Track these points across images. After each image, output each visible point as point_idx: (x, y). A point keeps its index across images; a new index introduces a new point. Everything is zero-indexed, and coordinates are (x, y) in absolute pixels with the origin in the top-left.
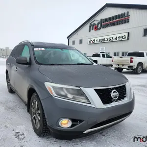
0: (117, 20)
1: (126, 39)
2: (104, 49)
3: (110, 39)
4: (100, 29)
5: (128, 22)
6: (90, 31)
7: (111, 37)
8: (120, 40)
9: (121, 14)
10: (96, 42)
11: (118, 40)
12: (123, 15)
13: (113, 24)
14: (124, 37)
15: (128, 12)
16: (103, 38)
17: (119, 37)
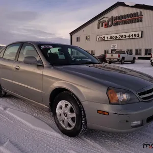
0: (130, 18)
1: (140, 36)
2: (116, 46)
3: (122, 36)
4: (111, 26)
5: (141, 21)
6: (99, 28)
7: (123, 34)
8: (133, 37)
9: (134, 14)
10: (106, 39)
11: (131, 37)
12: (136, 14)
13: (125, 23)
14: (137, 35)
15: (141, 12)
16: (115, 35)
17: (132, 35)
